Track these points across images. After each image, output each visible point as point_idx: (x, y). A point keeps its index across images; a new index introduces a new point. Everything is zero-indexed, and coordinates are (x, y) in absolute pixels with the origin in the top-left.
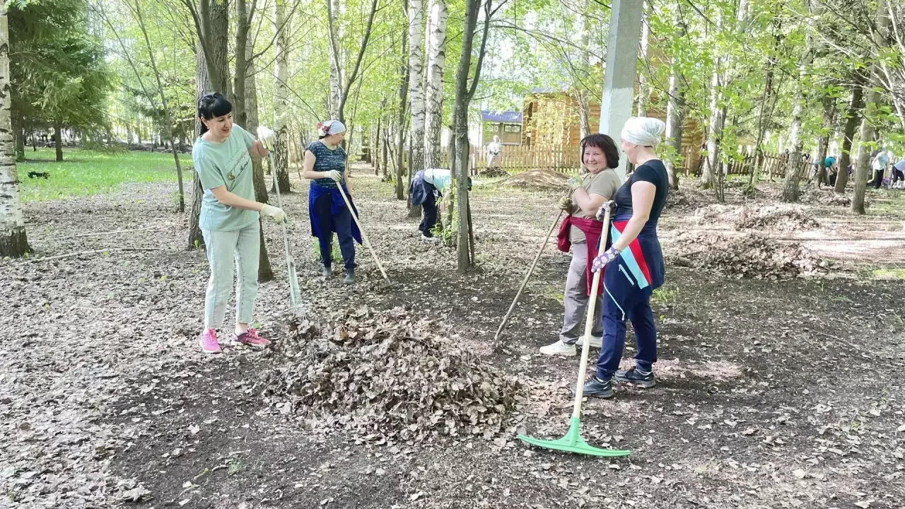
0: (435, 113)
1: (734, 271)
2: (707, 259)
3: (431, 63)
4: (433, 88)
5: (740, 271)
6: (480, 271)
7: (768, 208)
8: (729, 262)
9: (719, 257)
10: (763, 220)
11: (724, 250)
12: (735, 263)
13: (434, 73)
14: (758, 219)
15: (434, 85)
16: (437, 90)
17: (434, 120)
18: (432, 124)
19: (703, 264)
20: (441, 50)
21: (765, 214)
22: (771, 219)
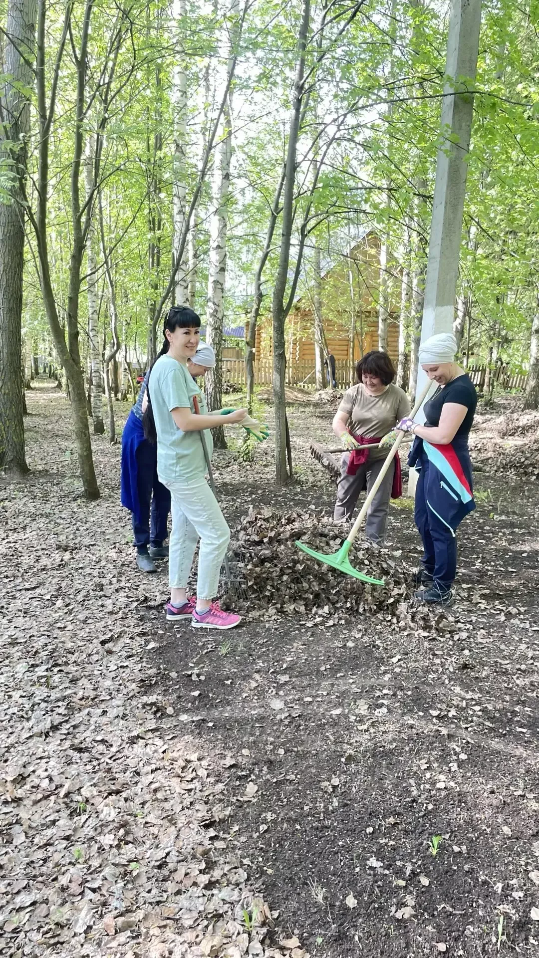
0: (216, 329)
1: (526, 473)
2: (498, 464)
3: (211, 279)
4: (214, 304)
5: (532, 474)
6: (299, 483)
7: (527, 417)
8: (520, 466)
9: (510, 462)
10: (523, 428)
11: (513, 455)
12: (527, 467)
13: (215, 289)
14: (519, 427)
15: (216, 301)
16: (218, 306)
17: (216, 335)
18: (213, 340)
19: (495, 468)
20: (222, 265)
21: (525, 422)
22: (531, 427)
